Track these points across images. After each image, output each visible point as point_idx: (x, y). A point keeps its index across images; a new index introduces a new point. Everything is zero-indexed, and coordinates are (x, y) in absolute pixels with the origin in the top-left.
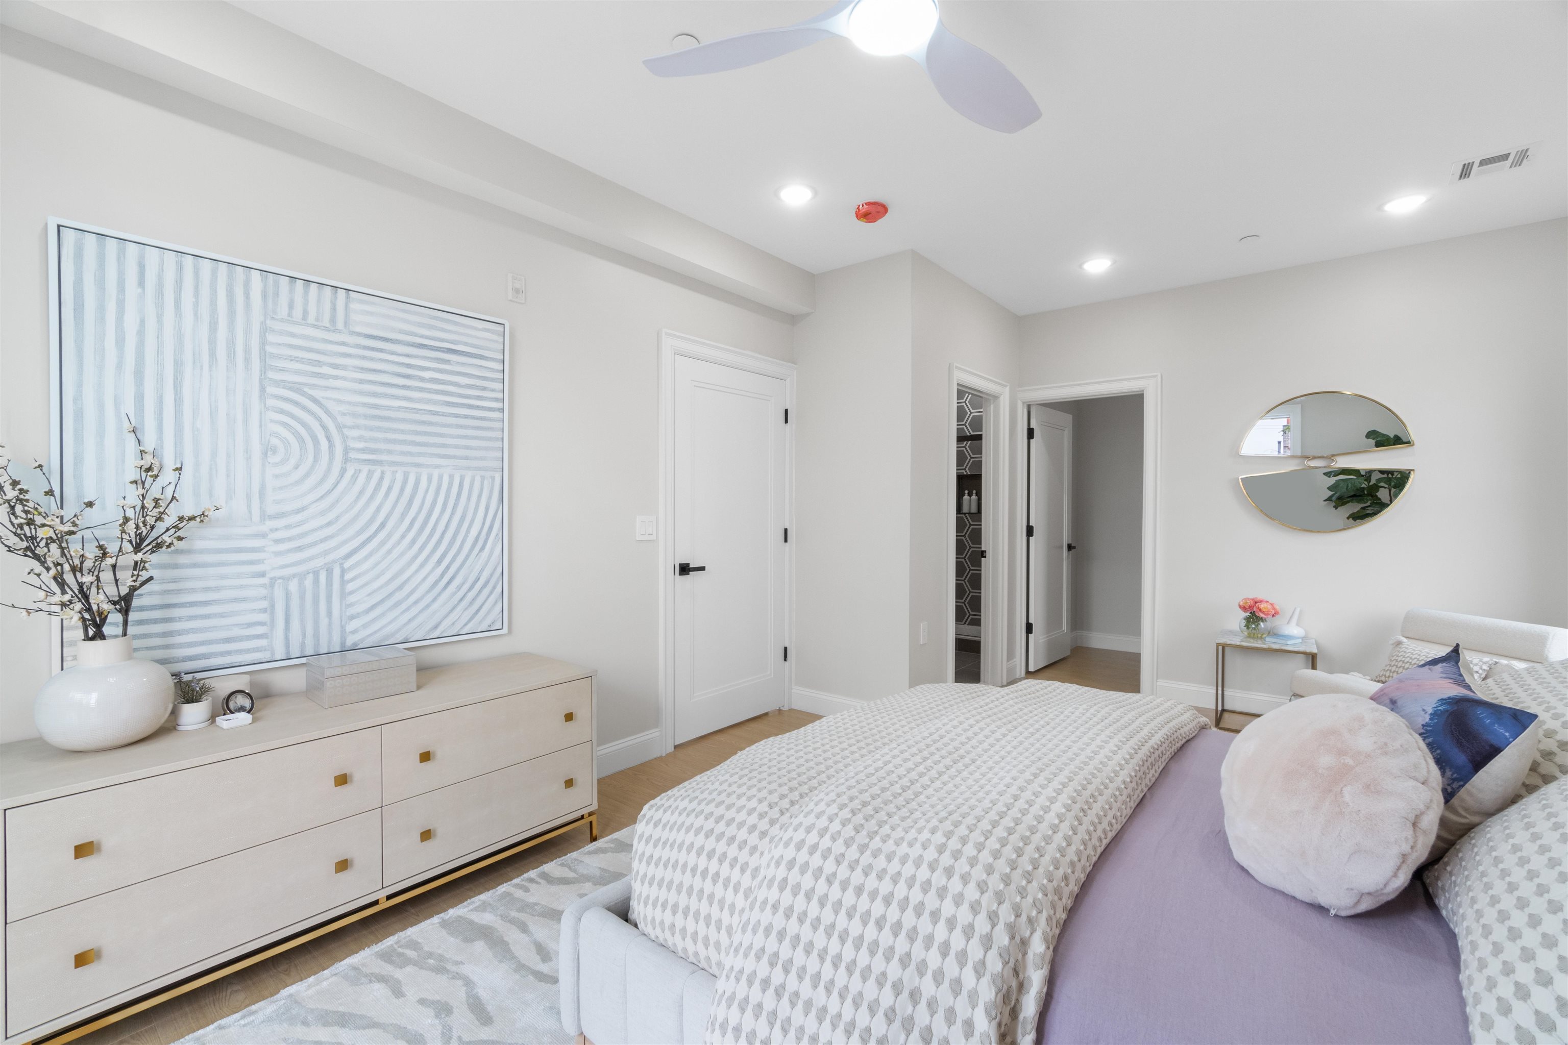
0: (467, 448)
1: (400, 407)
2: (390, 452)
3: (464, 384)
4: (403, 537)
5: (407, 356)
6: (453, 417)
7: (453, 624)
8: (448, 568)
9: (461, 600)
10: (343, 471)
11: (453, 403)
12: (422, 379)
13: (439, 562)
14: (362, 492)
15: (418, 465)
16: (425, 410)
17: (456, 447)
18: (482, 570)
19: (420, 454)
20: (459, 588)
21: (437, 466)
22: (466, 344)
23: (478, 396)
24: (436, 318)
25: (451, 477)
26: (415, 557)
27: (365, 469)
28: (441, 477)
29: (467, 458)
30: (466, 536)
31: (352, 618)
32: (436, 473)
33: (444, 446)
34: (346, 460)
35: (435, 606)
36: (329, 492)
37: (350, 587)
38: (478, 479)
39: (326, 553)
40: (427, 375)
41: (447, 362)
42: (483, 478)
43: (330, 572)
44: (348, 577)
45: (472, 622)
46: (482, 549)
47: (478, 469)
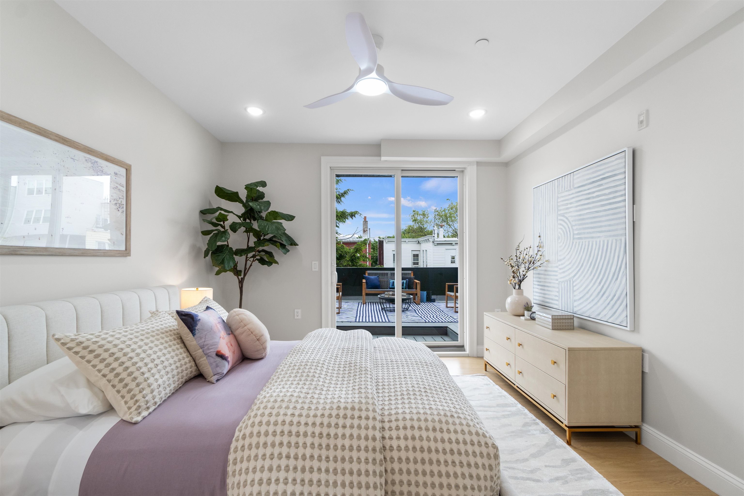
0: (610, 225)
1: (587, 213)
2: (584, 233)
3: (607, 193)
4: (588, 270)
5: (589, 189)
6: (604, 211)
7: (605, 315)
8: (603, 287)
9: (608, 304)
10: (573, 243)
11: (604, 204)
12: (593, 197)
13: (600, 283)
14: (577, 251)
15: (592, 238)
16: (594, 212)
17: (605, 226)
18: (616, 291)
19: (593, 232)
20: (607, 298)
21: (599, 237)
22: (608, 172)
23: (614, 197)
24: (598, 166)
25: (604, 241)
26: (592, 279)
27: (578, 241)
28: (600, 242)
29: (609, 231)
30: (610, 272)
31: (575, 301)
32: (598, 240)
33: (601, 227)
34: (574, 239)
35: (599, 304)
36: (570, 252)
37: (575, 288)
38: (614, 241)
39: (569, 274)
40: (594, 195)
41: (601, 185)
42: (616, 240)
43: (570, 281)
44: (574, 284)
45: (613, 317)
46: (617, 279)
47: (614, 236)
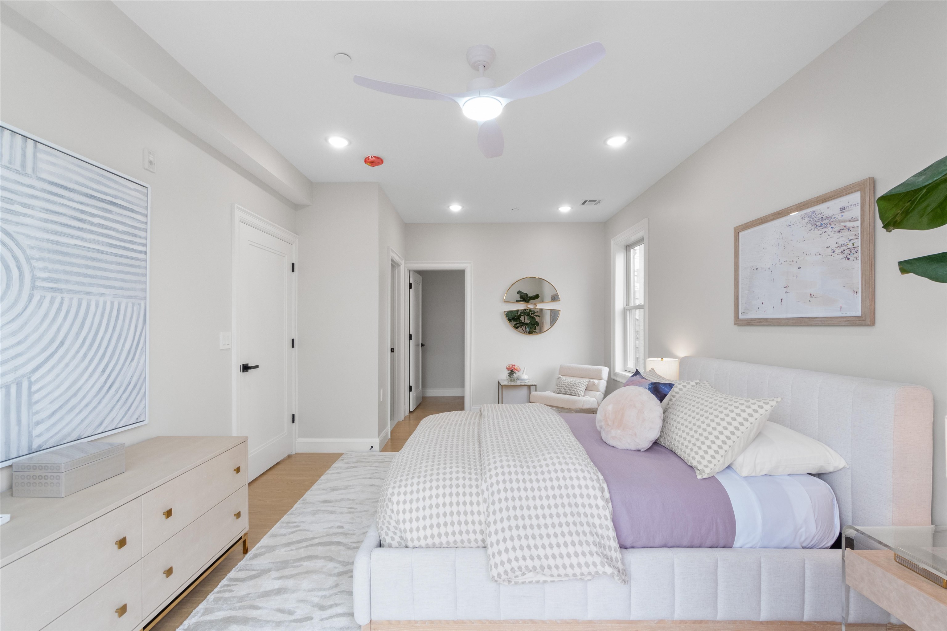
0: (123, 280)
1: (75, 245)
2: (68, 282)
3: (121, 230)
4: (77, 352)
5: (81, 203)
6: (114, 256)
7: (113, 420)
8: (109, 376)
9: (118, 400)
10: (31, 297)
11: (113, 245)
12: (92, 224)
13: (104, 371)
14: (46, 315)
15: (88, 293)
16: (94, 249)
17: (116, 280)
18: (132, 376)
19: (90, 285)
20: (117, 391)
21: (103, 295)
22: (123, 199)
23: (131, 241)
24: (102, 176)
25: (112, 303)
26: (87, 368)
27: (49, 295)
28: (105, 303)
29: (122, 289)
30: (122, 350)
31: (38, 423)
32: (101, 300)
33: (107, 278)
34: (33, 288)
35: (100, 407)
36: (19, 315)
37: (36, 397)
38: (130, 305)
39: (16, 369)
40: (96, 220)
41: (110, 212)
42: (133, 304)
43: (19, 385)
44: (34, 388)
45: (126, 417)
46: (133, 359)
47: (130, 297)
